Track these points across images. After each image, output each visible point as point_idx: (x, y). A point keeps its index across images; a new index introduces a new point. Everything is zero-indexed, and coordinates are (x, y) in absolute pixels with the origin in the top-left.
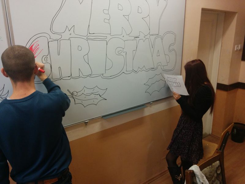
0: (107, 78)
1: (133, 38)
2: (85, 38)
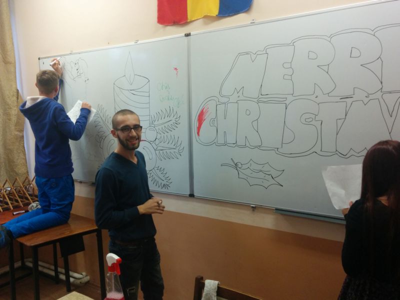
0: (283, 155)
1: (338, 99)
2: (256, 100)
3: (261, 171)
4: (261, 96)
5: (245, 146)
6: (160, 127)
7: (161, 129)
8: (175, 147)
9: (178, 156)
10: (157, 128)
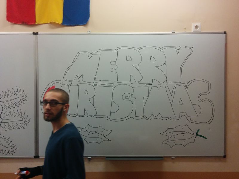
0: (112, 120)
1: (144, 85)
2: (92, 84)
3: (96, 132)
4: (95, 82)
5: (84, 116)
7: (7, 105)
8: (21, 119)
9: (24, 126)
10: (3, 104)
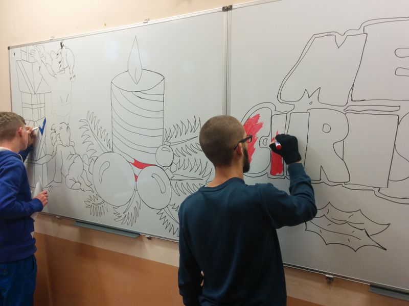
3: (346, 222)
4: (350, 103)
6: (179, 147)
7: (180, 150)
10: (174, 148)
